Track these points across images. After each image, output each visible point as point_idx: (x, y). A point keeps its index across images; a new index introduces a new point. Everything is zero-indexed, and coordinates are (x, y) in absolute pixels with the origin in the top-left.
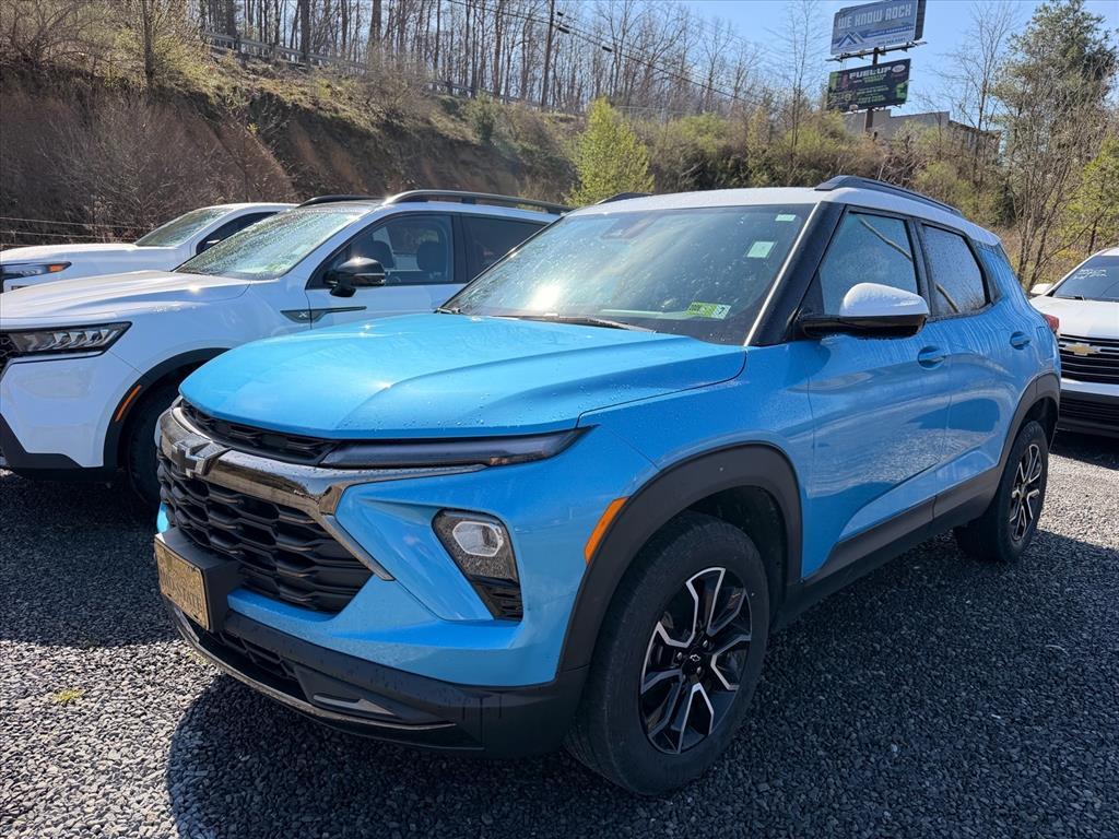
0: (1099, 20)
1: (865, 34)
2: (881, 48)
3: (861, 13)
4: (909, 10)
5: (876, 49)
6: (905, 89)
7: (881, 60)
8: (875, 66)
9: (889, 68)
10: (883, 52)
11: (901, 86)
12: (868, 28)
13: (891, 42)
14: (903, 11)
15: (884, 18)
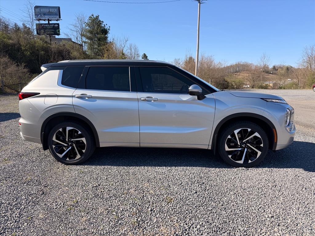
0: (102, 22)
1: (45, 14)
2: (50, 19)
3: (42, 8)
5: (48, 19)
6: (59, 31)
7: (50, 22)
8: (49, 24)
9: (54, 25)
10: (51, 20)
11: (58, 30)
13: (53, 18)
14: (55, 10)
15: (49, 11)
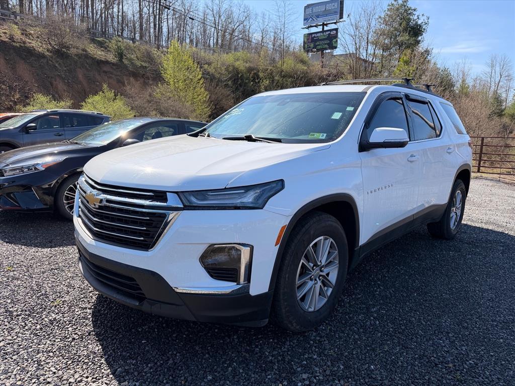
0: (415, 10)
1: (318, 17)
2: (325, 23)
3: (316, 6)
4: (336, 5)
6: (336, 42)
8: (323, 31)
9: (329, 32)
12: (319, 13)
13: (330, 20)
14: (334, 6)
15: (326, 9)
